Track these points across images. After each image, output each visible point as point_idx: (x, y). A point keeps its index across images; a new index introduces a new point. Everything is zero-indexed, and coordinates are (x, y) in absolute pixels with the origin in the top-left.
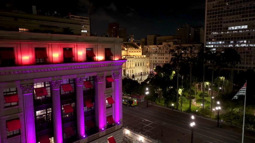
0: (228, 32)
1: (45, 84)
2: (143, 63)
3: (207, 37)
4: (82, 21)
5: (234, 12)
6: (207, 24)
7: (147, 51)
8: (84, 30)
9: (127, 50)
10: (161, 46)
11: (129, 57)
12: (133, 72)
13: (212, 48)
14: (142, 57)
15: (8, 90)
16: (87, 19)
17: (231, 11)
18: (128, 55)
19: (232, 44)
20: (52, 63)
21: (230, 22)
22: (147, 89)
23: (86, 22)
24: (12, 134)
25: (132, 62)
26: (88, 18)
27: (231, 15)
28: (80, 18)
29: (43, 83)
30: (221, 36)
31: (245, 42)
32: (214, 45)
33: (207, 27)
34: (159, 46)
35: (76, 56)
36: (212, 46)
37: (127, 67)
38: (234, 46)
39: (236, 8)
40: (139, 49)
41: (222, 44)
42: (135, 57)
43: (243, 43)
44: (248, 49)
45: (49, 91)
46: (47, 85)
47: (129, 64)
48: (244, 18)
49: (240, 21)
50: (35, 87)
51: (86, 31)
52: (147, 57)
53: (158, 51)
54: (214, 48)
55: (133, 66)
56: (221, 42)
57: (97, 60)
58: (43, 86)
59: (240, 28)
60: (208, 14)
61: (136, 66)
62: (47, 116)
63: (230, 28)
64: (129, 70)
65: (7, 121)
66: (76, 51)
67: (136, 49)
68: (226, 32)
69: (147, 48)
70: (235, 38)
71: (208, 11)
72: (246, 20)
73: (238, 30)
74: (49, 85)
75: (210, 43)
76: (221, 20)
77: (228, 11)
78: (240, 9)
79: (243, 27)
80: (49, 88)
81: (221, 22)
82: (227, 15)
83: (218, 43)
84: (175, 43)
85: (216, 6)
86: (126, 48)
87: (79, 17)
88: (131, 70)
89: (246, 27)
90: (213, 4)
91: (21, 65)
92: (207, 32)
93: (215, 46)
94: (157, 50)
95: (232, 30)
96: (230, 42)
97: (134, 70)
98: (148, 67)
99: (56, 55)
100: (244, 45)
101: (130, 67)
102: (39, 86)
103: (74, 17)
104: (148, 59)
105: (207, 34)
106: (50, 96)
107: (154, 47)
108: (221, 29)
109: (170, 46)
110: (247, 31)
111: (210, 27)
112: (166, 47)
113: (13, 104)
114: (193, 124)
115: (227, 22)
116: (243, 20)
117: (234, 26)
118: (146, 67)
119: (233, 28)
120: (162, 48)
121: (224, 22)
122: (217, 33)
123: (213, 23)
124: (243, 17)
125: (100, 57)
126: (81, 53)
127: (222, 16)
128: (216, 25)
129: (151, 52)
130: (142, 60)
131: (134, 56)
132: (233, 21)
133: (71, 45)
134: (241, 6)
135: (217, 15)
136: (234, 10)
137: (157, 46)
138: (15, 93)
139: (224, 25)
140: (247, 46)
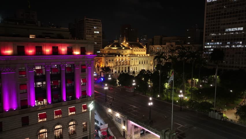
0: (225, 34)
1: (42, 67)
2: (147, 62)
3: (206, 38)
4: (95, 23)
5: (231, 15)
6: (206, 26)
7: (153, 51)
8: (96, 31)
9: (132, 49)
10: (165, 46)
11: (133, 55)
12: (136, 69)
13: (210, 48)
14: (146, 56)
15: (21, 68)
16: (100, 22)
17: (228, 14)
18: (133, 54)
19: (228, 45)
20: (46, 55)
21: (227, 24)
22: (134, 81)
23: (98, 24)
24: (22, 92)
25: (136, 60)
26: (100, 20)
27: (228, 17)
28: (94, 21)
29: (41, 66)
30: (218, 37)
31: (241, 43)
32: (212, 45)
33: (206, 29)
34: (163, 46)
35: (60, 51)
36: (210, 47)
37: (131, 64)
38: (230, 46)
39: (232, 11)
40: (143, 48)
41: (219, 45)
42: (139, 56)
43: (239, 44)
44: (244, 50)
45: (44, 71)
46: (43, 68)
47: (133, 62)
48: (240, 21)
49: (236, 23)
50: (36, 68)
51: (98, 32)
52: (150, 56)
53: (162, 51)
54: (212, 48)
55: (137, 64)
56: (218, 43)
57: (74, 54)
58: (41, 68)
59: (236, 30)
60: (207, 17)
61: (140, 63)
62: (43, 86)
63: (227, 30)
64: (133, 67)
65: (20, 85)
66: (60, 49)
67: (141, 48)
68: (224, 33)
69: (153, 48)
70: (232, 40)
71: (207, 14)
72: (242, 22)
73: (235, 32)
74: (44, 68)
75: (208, 44)
76: (219, 22)
77: (225, 14)
78: (237, 12)
79: (239, 29)
80: (44, 70)
81: (219, 24)
82: (225, 17)
83: (215, 44)
84: (177, 43)
85: (215, 9)
86: (131, 47)
87: (92, 19)
88: (135, 67)
89: (242, 29)
90: (212, 7)
91: (28, 55)
92: (206, 33)
93: (213, 47)
94: (160, 49)
95: (229, 32)
96: (227, 43)
97: (138, 67)
98: (151, 65)
99: (48, 51)
100: (240, 46)
101: (134, 64)
102: (38, 68)
103: (88, 20)
104: (151, 58)
105: (206, 35)
106: (44, 74)
107: (158, 47)
108: (219, 31)
109: (172, 46)
110: (242, 32)
111: (209, 28)
112: (169, 47)
113: (23, 76)
114: (150, 104)
115: (224, 24)
116: (239, 23)
117: (231, 28)
118: (150, 65)
119: (230, 30)
120: (165, 48)
121: (222, 24)
122: (215, 35)
123: (211, 25)
124: (239, 19)
125: (77, 53)
126: (63, 50)
127: (219, 18)
128: (214, 27)
129: (156, 51)
130: (146, 59)
131: (138, 54)
132: (230, 24)
133: (57, 45)
134: (238, 9)
135: (215, 17)
136: (231, 13)
137: (161, 47)
138: (25, 70)
139: (222, 27)
140: (243, 46)
